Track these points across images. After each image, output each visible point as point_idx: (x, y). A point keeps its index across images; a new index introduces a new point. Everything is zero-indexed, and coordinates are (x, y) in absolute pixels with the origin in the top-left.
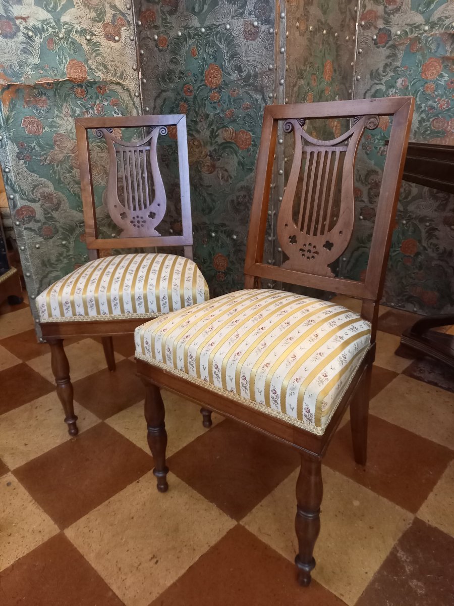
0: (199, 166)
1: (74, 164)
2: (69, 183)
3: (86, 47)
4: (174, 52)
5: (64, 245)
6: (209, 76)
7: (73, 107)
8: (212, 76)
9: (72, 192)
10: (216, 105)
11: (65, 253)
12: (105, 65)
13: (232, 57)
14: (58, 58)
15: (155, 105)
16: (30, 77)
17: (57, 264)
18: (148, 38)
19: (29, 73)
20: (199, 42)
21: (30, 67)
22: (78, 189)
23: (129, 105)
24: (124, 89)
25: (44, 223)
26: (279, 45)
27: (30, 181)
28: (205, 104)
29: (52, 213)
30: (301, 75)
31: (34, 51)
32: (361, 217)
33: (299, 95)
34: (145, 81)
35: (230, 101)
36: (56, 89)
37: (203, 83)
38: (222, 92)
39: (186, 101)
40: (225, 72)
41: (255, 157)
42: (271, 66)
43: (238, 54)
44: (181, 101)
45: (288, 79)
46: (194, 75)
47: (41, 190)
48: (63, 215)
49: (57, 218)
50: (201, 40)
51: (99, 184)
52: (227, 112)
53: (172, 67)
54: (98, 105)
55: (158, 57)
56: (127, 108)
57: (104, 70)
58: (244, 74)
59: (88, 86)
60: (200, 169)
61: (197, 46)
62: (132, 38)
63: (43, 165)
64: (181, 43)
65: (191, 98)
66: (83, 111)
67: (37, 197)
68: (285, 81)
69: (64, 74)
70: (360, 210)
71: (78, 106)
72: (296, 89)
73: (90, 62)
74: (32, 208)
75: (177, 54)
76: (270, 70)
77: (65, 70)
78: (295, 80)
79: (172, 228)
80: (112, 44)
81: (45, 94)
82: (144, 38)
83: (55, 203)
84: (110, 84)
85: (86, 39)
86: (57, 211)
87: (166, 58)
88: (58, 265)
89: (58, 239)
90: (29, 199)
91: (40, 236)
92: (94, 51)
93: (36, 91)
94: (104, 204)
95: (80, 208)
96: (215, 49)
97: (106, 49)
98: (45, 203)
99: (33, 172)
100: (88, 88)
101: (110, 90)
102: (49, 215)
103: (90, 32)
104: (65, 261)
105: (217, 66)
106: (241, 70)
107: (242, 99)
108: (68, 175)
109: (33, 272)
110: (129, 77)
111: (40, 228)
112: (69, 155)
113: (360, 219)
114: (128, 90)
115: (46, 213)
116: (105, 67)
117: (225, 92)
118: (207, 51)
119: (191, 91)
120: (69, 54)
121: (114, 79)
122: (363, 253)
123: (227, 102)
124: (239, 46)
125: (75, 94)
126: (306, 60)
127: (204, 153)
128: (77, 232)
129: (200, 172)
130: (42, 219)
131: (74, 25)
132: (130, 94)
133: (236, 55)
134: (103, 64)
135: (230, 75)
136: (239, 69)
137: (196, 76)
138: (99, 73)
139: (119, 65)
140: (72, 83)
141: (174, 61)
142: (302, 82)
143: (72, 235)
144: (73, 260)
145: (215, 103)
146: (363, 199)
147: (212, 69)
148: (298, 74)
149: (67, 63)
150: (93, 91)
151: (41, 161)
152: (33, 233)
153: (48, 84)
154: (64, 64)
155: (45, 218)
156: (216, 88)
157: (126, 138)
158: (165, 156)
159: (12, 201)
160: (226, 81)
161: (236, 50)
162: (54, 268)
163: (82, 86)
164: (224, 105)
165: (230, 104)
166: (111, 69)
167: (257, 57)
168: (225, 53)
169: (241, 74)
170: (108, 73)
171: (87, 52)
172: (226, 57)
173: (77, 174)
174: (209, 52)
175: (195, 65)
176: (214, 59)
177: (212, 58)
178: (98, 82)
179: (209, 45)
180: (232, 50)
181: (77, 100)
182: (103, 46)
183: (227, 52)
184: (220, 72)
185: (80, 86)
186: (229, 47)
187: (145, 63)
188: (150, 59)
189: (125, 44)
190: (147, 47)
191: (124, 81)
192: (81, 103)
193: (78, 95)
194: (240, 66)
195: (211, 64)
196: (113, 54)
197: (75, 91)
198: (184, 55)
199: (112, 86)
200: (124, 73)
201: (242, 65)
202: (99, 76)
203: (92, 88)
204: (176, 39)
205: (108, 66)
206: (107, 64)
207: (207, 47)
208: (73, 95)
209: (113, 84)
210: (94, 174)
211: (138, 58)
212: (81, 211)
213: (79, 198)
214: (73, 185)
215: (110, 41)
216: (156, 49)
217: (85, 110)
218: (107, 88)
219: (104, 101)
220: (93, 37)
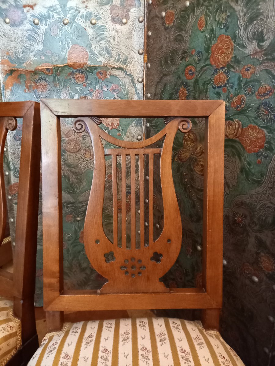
0: (192, 163)
1: (67, 148)
3: (90, 31)
4: (180, 28)
6: (215, 53)
7: (71, 92)
8: (220, 51)
9: (62, 174)
10: (220, 90)
12: (108, 50)
14: (60, 44)
15: (156, 91)
16: (32, 63)
18: (157, 16)
19: (31, 59)
20: (209, 10)
21: (33, 53)
22: (69, 172)
23: (130, 91)
24: (126, 74)
28: (207, 89)
31: (38, 38)
34: (149, 65)
35: (239, 84)
36: (56, 75)
37: (208, 62)
38: (231, 73)
39: (186, 85)
40: (239, 45)
41: (267, 166)
43: (262, 14)
44: (181, 86)
46: (199, 52)
50: (211, 6)
51: (91, 169)
52: (234, 100)
53: (175, 46)
54: (97, 90)
55: (163, 37)
56: (127, 95)
57: (107, 55)
58: (266, 44)
59: (88, 71)
60: (192, 167)
61: (206, 15)
62: (141, 19)
64: (188, 15)
65: (191, 82)
66: (82, 96)
69: (64, 59)
71: (77, 92)
73: (93, 47)
75: (182, 30)
77: (67, 56)
80: (118, 26)
81: (45, 79)
82: (153, 18)
84: (112, 69)
85: (91, 23)
87: (171, 36)
92: (98, 36)
93: (37, 77)
95: (69, 190)
96: (228, 14)
97: (111, 33)
100: (88, 73)
101: (111, 76)
103: (96, 16)
105: (228, 38)
106: (263, 37)
107: (258, 81)
110: (133, 62)
112: (63, 139)
114: (130, 75)
116: (109, 52)
117: (235, 72)
118: (217, 19)
119: (192, 74)
120: (72, 39)
121: (116, 65)
123: (236, 87)
124: (265, 1)
125: (75, 80)
127: (199, 149)
128: (64, 212)
129: (192, 171)
131: (80, 10)
132: (132, 80)
133: (257, 17)
134: (106, 48)
135: (244, 47)
136: (259, 37)
137: (200, 55)
138: (101, 59)
139: (123, 49)
140: (72, 68)
141: (179, 39)
145: (220, 87)
147: (221, 42)
149: (70, 49)
150: (92, 77)
153: (48, 69)
154: (66, 50)
156: (223, 68)
157: (123, 125)
159: (7, 178)
160: (239, 57)
161: (258, 9)
163: (82, 72)
164: (231, 90)
165: (240, 88)
166: (115, 53)
168: (241, 16)
169: (261, 44)
170: (111, 58)
171: (91, 36)
172: (241, 23)
173: (69, 157)
174: (219, 20)
175: (201, 40)
176: (225, 28)
177: (223, 27)
178: (99, 67)
179: (221, 11)
180: (253, 9)
181: (76, 85)
182: (108, 30)
183: (245, 15)
184: (232, 45)
185: (80, 71)
186: (249, 6)
187: (151, 45)
188: (156, 40)
189: (133, 26)
190: (154, 27)
191: (127, 66)
192: (80, 89)
193: (77, 81)
194: (262, 32)
195: (220, 36)
196: (118, 38)
197: (74, 76)
198: (190, 30)
199: (114, 71)
200: (129, 58)
201: (265, 31)
202: (101, 61)
203: (92, 73)
204: (183, 11)
205: (111, 51)
206: (110, 48)
207: (218, 14)
208: (73, 80)
209: (115, 69)
210: (86, 159)
211: (146, 41)
212: (69, 193)
213: (69, 180)
214: (64, 168)
215: (116, 24)
216: (162, 28)
217: (84, 96)
218: (108, 73)
219: (103, 87)
220: (99, 21)
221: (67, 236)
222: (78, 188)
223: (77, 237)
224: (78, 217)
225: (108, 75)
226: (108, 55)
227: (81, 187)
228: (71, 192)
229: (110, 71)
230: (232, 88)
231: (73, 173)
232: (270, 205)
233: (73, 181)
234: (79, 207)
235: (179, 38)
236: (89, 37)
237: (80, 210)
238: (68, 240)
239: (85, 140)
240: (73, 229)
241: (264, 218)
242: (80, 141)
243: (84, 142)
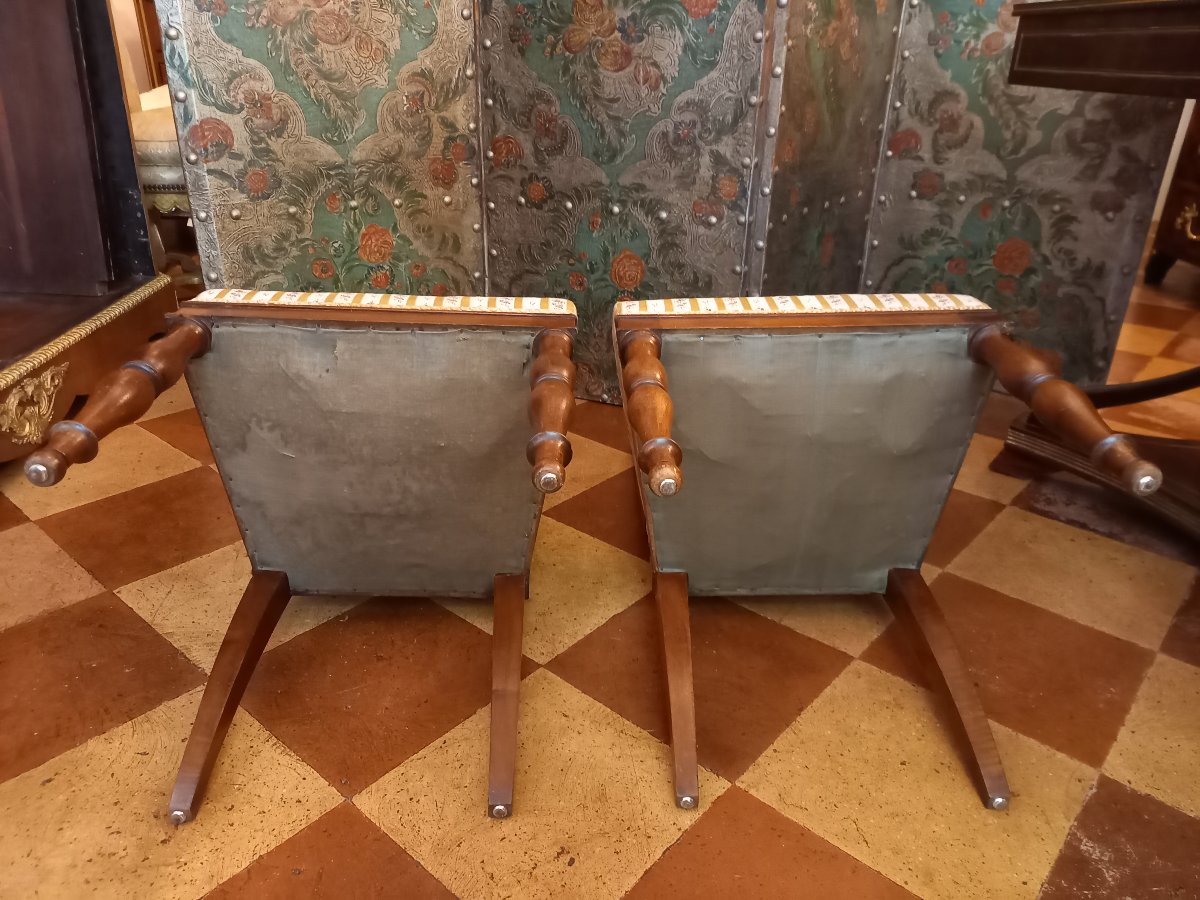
0: (594, 52)
1: (320, 33)
2: (308, 75)
5: (292, 216)
9: (313, 96)
11: (294, 233)
17: (277, 258)
22: (327, 91)
25: (251, 163)
27: (222, 63)
29: (270, 142)
32: (914, 193)
41: (723, 34)
47: (245, 86)
48: (292, 148)
49: (279, 154)
51: (373, 83)
60: (595, 59)
63: (253, 26)
67: (236, 101)
70: (911, 177)
74: (227, 126)
79: (523, 194)
83: (275, 118)
86: (279, 136)
88: (278, 260)
89: (281, 201)
90: (220, 103)
91: (242, 192)
94: (381, 131)
95: (329, 135)
98: (255, 115)
99: (230, 41)
102: (263, 145)
104: (295, 252)
108: (305, 56)
109: (223, 271)
111: (242, 173)
112: (309, 9)
113: (910, 197)
115: (255, 138)
122: (911, 269)
127: (607, 22)
128: (322, 188)
129: (596, 66)
130: (247, 151)
143: (309, 194)
144: (311, 251)
146: (920, 154)
151: (247, 18)
152: (225, 184)
155: (253, 149)
158: (518, 29)
159: (182, 106)
162: (269, 265)
173: (325, 55)
210: (363, 60)
212: (331, 142)
213: (328, 111)
214: (317, 81)
221: (332, 246)
222: (350, 131)
223: (353, 246)
224: (353, 199)
227: (356, 128)
228: (335, 139)
231: (339, 94)
232: (729, 95)
233: (337, 114)
234: (354, 175)
237: (357, 182)
238: (335, 256)
240: (345, 228)
241: (721, 118)
242: (347, 16)
243: (356, 19)
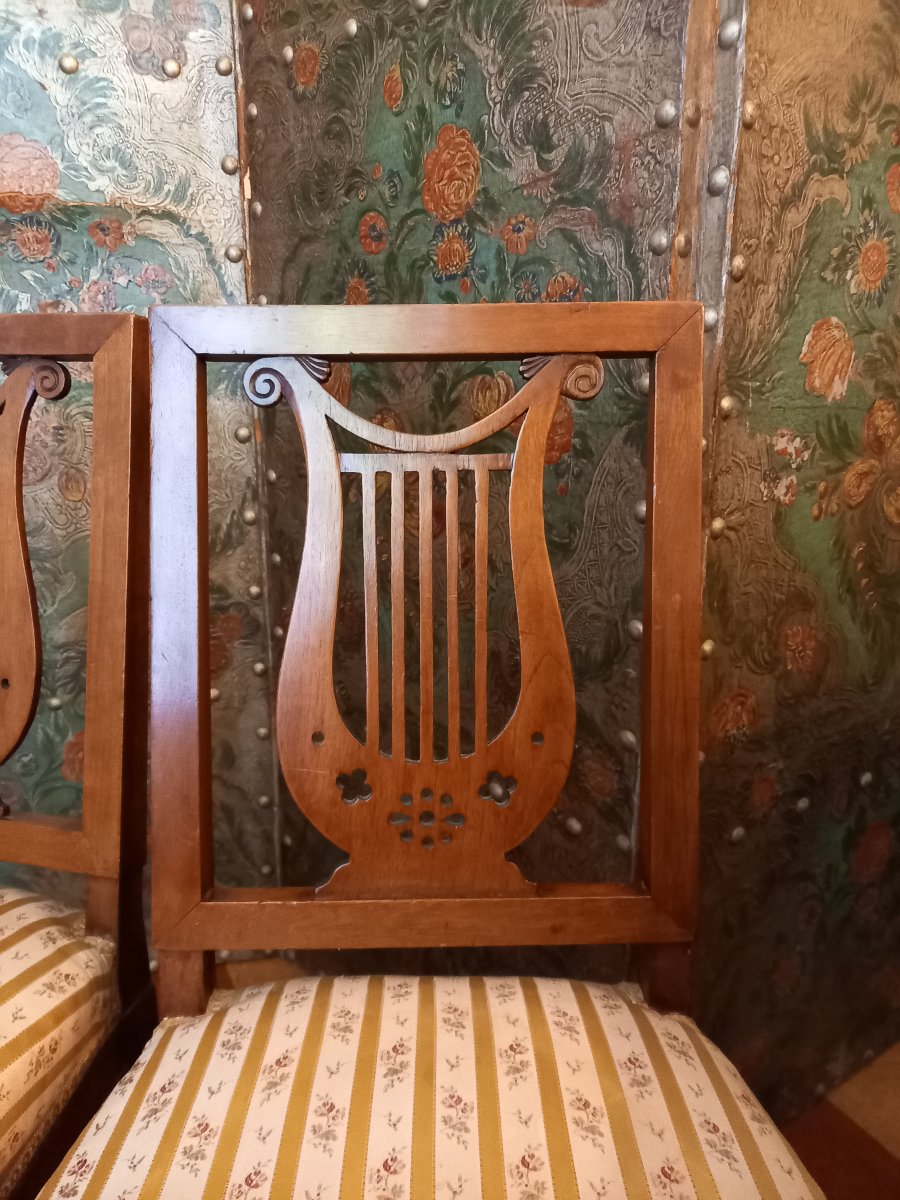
3: (60, 94)
4: (337, 97)
6: (435, 178)
7: (6, 287)
8: (447, 173)
10: (453, 287)
12: (123, 157)
13: (517, 88)
15: (282, 288)
18: (271, 59)
20: (411, 49)
23: (204, 288)
24: (187, 235)
26: (716, 12)
28: (420, 282)
30: (829, 156)
33: (811, 243)
34: (258, 207)
35: (500, 271)
37: (417, 204)
38: (477, 235)
39: (365, 272)
40: (491, 156)
41: (582, 500)
42: (669, 110)
43: (540, 72)
44: (352, 274)
45: (751, 168)
46: (392, 174)
50: (414, 38)
51: (87, 536)
53: (328, 151)
54: (96, 283)
55: (292, 122)
56: (195, 298)
57: (120, 171)
58: (557, 157)
59: (60, 222)
61: (404, 65)
62: (224, 65)
64: (355, 60)
65: (378, 261)
66: (43, 301)
68: (738, 174)
71: (26, 286)
72: (796, 217)
73: (72, 144)
75: (342, 105)
76: (663, 125)
78: (796, 176)
80: (152, 83)
82: (259, 63)
84: (139, 216)
85: (61, 67)
87: (315, 122)
92: (89, 109)
96: (460, 66)
97: (131, 103)
100: (59, 227)
101: (138, 237)
103: (76, 45)
105: (463, 135)
106: (549, 138)
107: (547, 262)
110: (207, 196)
114: (201, 238)
116: (126, 164)
117: (487, 235)
118: (433, 78)
119: (379, 238)
121: (151, 203)
123: (493, 277)
124: (545, 38)
125: (16, 247)
126: (862, 92)
131: (20, 21)
132: (208, 251)
133: (531, 79)
134: (117, 150)
135: (506, 164)
136: (540, 138)
137: (396, 181)
138: (101, 182)
139: (174, 154)
140: (4, 211)
141: (335, 132)
142: (836, 188)
145: (451, 278)
147: (447, 145)
148: (813, 152)
150: (75, 240)
156: (457, 221)
160: (494, 192)
161: (531, 60)
163: (39, 223)
164: (480, 285)
165: (503, 281)
166: (146, 167)
167: (613, 73)
168: (491, 75)
169: (545, 156)
170: (135, 180)
171: (64, 110)
172: (494, 94)
174: (438, 82)
175: (394, 138)
176: (455, 106)
177: (448, 103)
178: (97, 209)
179: (440, 53)
180: (519, 58)
181: (23, 265)
182: (120, 93)
183: (501, 73)
184: (474, 155)
185: (31, 220)
186: (508, 49)
187: (260, 147)
188: (273, 131)
189: (200, 86)
190: (266, 92)
191: (188, 207)
192: (35, 277)
193: (25, 251)
194: (545, 123)
195: (445, 128)
196: (155, 120)
197: (13, 237)
198: (364, 106)
199: (147, 224)
200: (192, 183)
201: (552, 119)
202: (102, 189)
203: (75, 228)
204: (342, 47)
205: (135, 159)
206: (131, 151)
207: (433, 63)
208: (10, 249)
209: (151, 218)
210: (71, 504)
211: (243, 132)
215: (145, 77)
216: (288, 94)
217: (50, 301)
218: (126, 229)
219: (115, 272)
220: (87, 62)
221: (19, 760)
222: (49, 603)
223: (52, 761)
224: (54, 695)
225: (129, 233)
226: (124, 172)
227: (59, 598)
229: (134, 220)
230: (484, 282)
232: (595, 610)
234: (56, 662)
235: (337, 128)
236: (58, 113)
237: (61, 672)
238: (24, 775)
239: (64, 441)
240: (40, 736)
241: (584, 650)
242: (46, 446)
243: (61, 449)
